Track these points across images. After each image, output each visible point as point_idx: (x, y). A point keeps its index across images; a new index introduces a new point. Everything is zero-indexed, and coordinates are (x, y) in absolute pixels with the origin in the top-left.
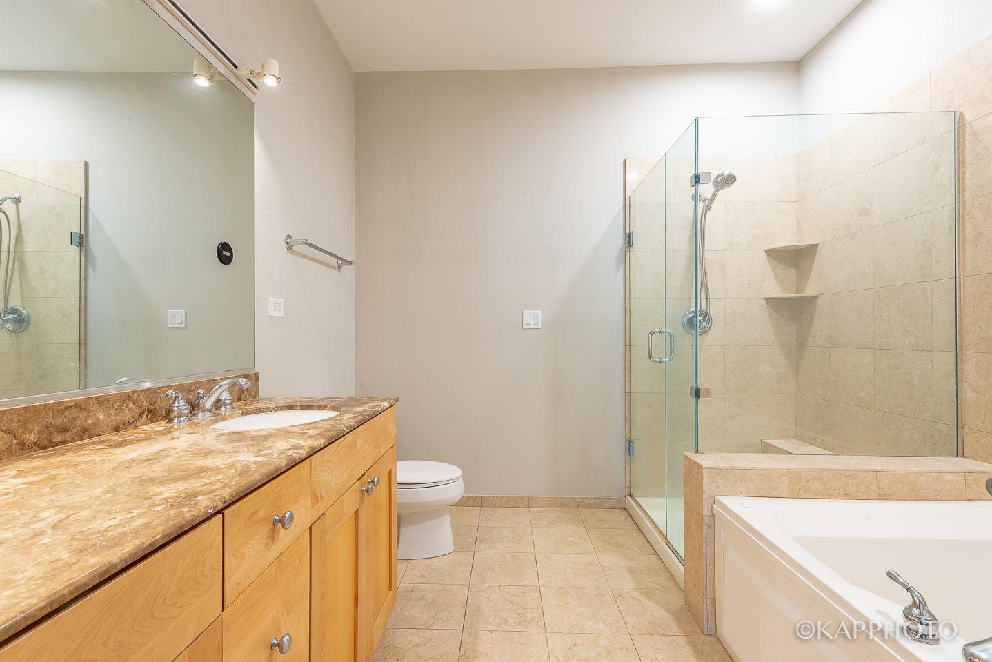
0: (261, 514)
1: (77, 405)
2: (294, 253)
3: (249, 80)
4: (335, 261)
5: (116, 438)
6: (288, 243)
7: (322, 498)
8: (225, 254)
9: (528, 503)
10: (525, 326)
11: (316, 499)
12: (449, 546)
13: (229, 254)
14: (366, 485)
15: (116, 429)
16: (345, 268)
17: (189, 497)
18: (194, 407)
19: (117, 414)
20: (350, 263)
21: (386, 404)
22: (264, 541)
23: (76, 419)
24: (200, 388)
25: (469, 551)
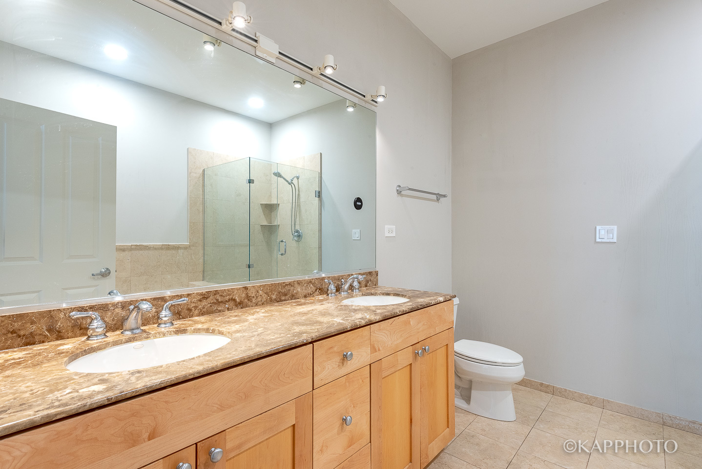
0: (335, 349)
1: (290, 284)
2: (402, 196)
3: (373, 100)
4: (434, 197)
5: (303, 301)
6: (397, 190)
7: (379, 350)
8: (358, 204)
9: (603, 404)
10: (598, 240)
11: (374, 350)
12: (512, 416)
13: (360, 204)
14: (419, 350)
15: (305, 297)
16: (442, 199)
17: (301, 333)
18: (338, 289)
19: (306, 289)
20: (444, 196)
21: (441, 299)
22: (338, 364)
23: (289, 290)
24: (342, 278)
25: (528, 425)
